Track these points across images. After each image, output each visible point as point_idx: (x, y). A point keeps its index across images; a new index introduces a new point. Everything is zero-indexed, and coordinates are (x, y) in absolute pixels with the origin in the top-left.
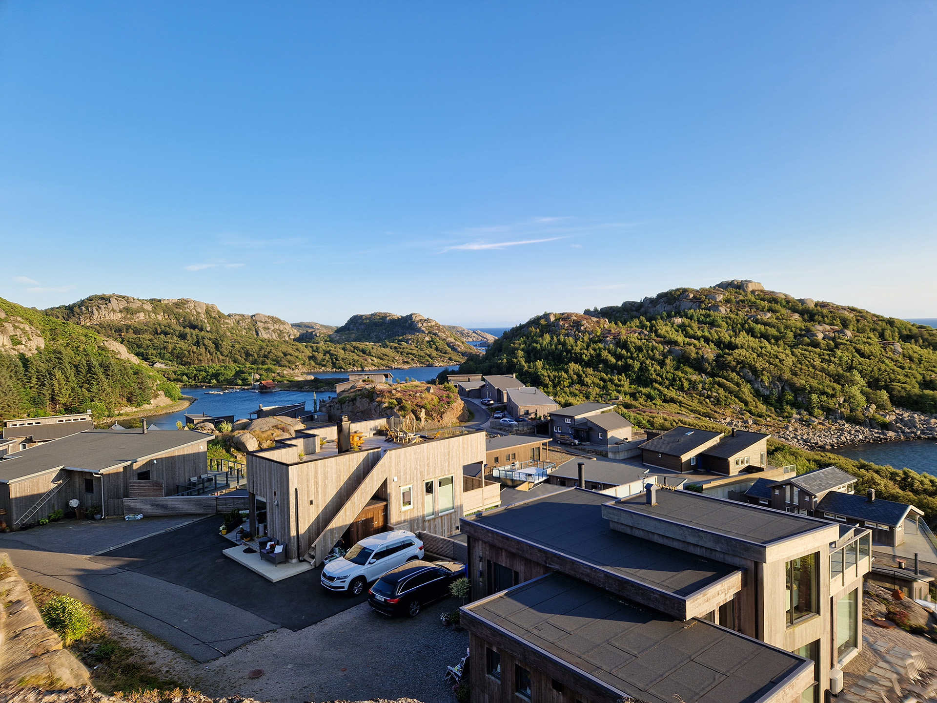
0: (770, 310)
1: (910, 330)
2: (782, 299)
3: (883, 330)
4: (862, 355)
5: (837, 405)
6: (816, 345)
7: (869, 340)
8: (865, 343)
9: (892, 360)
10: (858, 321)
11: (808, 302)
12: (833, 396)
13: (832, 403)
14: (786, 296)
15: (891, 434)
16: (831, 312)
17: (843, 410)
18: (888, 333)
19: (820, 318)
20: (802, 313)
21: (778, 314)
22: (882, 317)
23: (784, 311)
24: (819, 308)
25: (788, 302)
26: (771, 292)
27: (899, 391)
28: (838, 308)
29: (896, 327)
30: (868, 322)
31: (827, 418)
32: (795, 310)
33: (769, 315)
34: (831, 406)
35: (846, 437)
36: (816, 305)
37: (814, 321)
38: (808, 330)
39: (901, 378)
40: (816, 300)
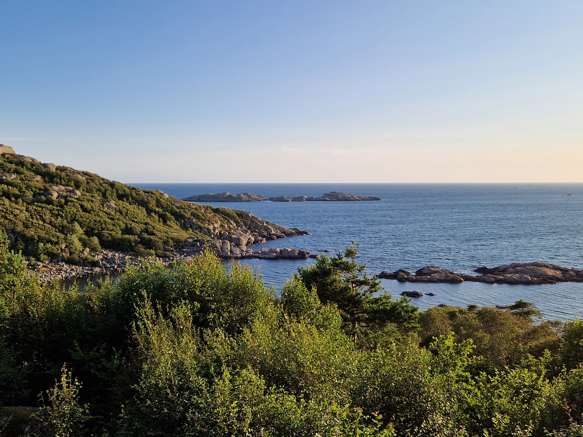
0: (16, 172)
1: (124, 191)
2: (28, 162)
3: (106, 190)
4: (85, 210)
5: (60, 251)
6: (49, 202)
7: (93, 199)
8: (88, 200)
9: (106, 213)
10: (88, 183)
11: (50, 166)
12: (57, 243)
13: (55, 249)
14: (33, 159)
15: (97, 269)
16: (67, 175)
17: (64, 254)
18: (108, 193)
19: (59, 180)
20: (43, 175)
21: (23, 176)
22: (107, 180)
23: (27, 173)
24: (58, 171)
25: (33, 165)
26: (20, 156)
27: (107, 237)
28: (74, 172)
29: (115, 188)
30: (96, 184)
31: (51, 262)
32: (37, 173)
33: (14, 176)
34: (55, 251)
35: (62, 275)
36: (57, 169)
37: (53, 182)
38: (46, 190)
39: (110, 227)
40: (57, 165)
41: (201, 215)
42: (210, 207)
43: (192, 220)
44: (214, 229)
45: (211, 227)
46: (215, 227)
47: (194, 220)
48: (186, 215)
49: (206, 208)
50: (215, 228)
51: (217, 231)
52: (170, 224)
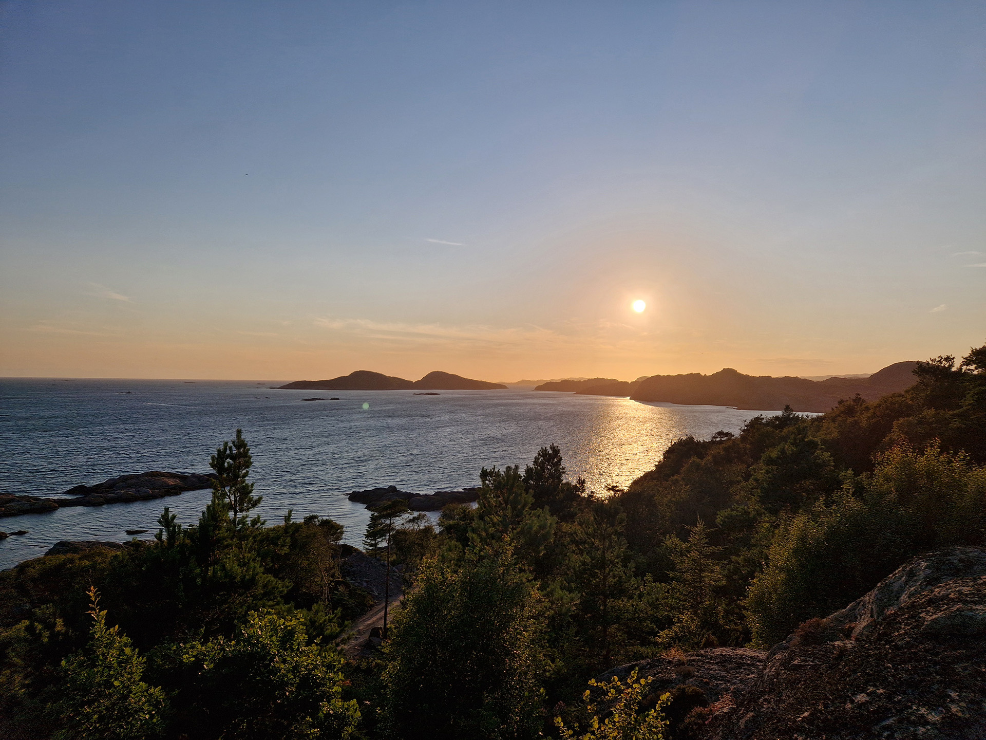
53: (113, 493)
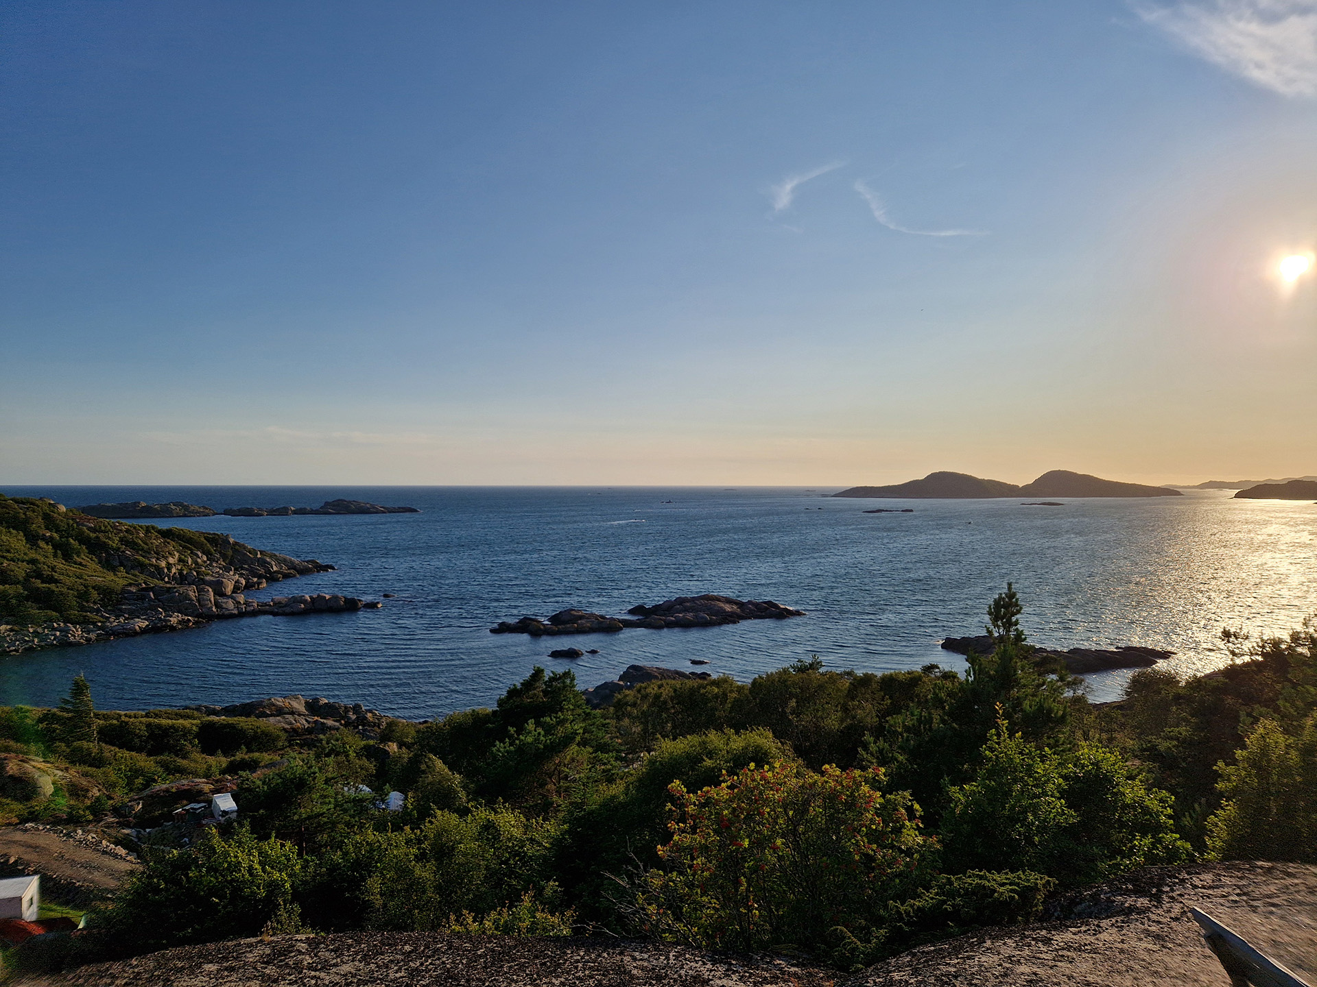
41: (140, 542)
42: (153, 528)
43: (124, 552)
44: (169, 566)
45: (163, 564)
46: (171, 562)
47: (127, 552)
48: (111, 543)
49: (145, 529)
50: (171, 564)
51: (174, 570)
52: (79, 560)
53: (672, 617)
